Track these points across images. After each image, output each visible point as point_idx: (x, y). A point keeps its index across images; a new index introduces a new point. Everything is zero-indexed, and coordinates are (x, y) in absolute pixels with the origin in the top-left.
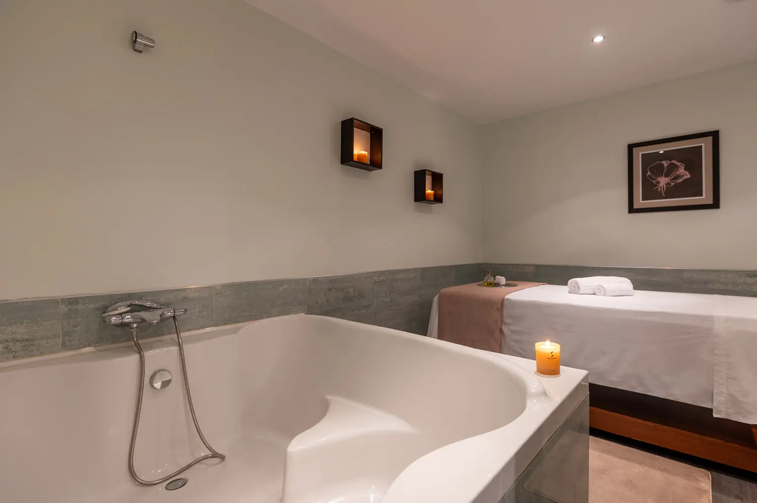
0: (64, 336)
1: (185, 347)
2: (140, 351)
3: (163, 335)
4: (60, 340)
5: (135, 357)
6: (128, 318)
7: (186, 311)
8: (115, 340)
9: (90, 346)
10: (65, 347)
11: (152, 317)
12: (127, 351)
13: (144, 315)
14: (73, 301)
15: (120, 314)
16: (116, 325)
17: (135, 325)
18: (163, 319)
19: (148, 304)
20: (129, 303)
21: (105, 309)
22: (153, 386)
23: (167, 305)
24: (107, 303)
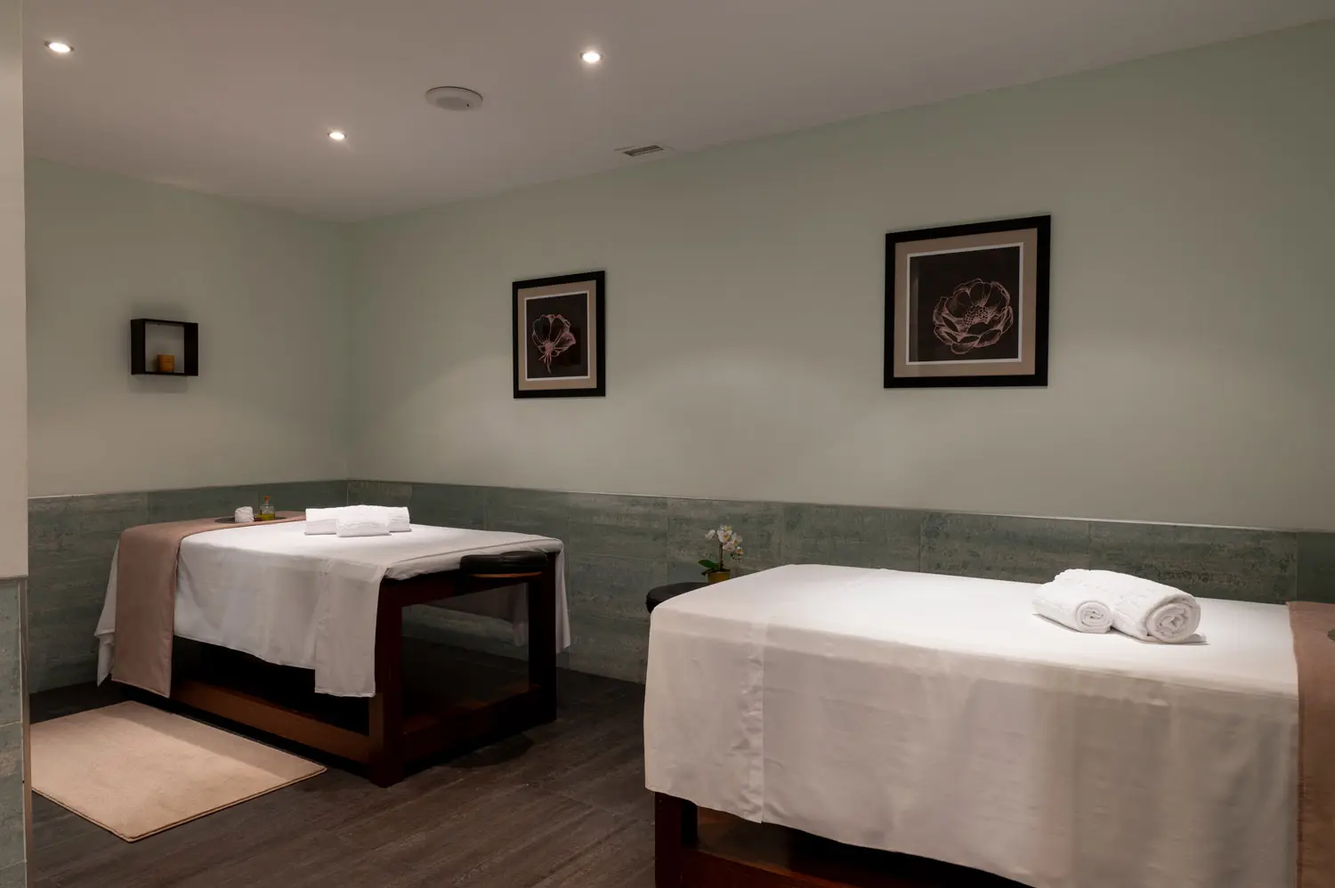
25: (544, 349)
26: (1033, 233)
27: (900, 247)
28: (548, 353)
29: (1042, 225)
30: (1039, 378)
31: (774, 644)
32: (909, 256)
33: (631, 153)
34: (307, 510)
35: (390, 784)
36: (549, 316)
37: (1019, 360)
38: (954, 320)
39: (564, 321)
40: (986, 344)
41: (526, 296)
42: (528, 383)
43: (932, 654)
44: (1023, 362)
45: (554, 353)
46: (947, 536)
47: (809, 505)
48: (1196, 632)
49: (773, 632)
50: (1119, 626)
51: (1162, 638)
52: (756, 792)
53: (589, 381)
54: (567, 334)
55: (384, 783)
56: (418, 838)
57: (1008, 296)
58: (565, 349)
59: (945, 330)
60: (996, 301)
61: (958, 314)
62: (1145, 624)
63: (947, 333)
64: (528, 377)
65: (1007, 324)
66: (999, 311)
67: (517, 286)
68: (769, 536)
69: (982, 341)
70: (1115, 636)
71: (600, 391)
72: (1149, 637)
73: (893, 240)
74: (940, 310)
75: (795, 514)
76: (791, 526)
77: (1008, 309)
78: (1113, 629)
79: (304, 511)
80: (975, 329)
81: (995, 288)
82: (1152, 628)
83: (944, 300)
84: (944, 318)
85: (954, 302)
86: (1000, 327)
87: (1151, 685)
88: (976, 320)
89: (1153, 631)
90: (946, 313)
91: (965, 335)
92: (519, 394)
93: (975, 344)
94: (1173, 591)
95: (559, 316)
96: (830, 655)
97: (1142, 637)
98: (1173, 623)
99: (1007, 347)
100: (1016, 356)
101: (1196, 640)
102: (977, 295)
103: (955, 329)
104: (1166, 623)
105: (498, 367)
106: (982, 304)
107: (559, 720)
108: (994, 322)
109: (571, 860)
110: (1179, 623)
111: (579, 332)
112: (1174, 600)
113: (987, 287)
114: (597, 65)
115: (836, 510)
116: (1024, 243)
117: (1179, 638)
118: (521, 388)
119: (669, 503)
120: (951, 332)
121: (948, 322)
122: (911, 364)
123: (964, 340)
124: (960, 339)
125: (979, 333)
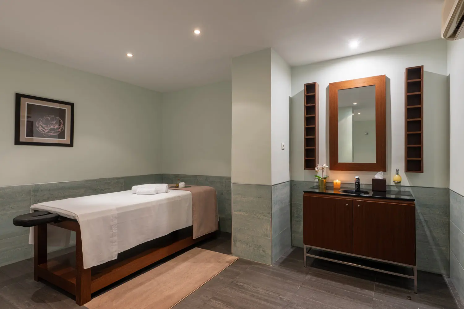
26: (70, 107)
27: (22, 99)
29: (72, 105)
30: (71, 145)
31: (119, 212)
32: (27, 103)
37: (66, 139)
38: (44, 126)
44: (67, 140)
49: (118, 209)
57: (62, 121)
59: (40, 128)
60: (59, 123)
61: (46, 124)
63: (42, 130)
65: (62, 130)
69: (54, 133)
73: (18, 96)
77: (62, 125)
80: (51, 129)
81: (58, 119)
83: (40, 119)
84: (41, 125)
85: (44, 120)
86: (59, 130)
88: (52, 127)
90: (41, 123)
91: (48, 131)
93: (52, 134)
99: (62, 136)
100: (64, 139)
102: (52, 120)
103: (45, 129)
106: (54, 122)
113: (56, 119)
116: (67, 109)
120: (43, 129)
121: (42, 127)
122: (27, 137)
123: (47, 132)
124: (46, 132)
125: (53, 131)
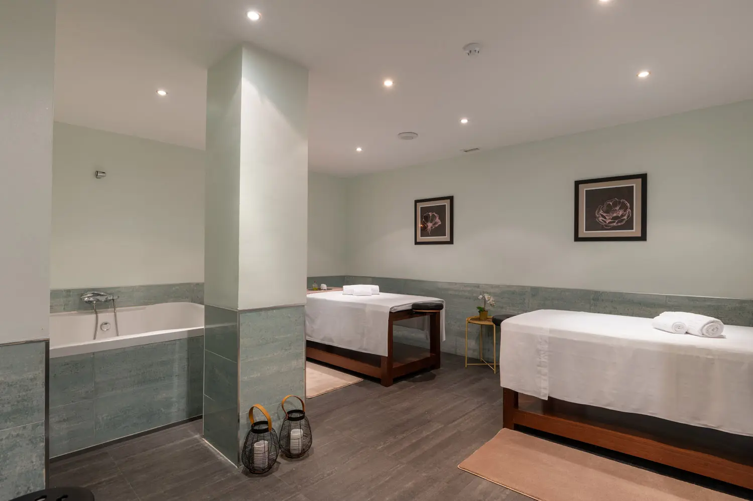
0: (64, 306)
1: (117, 313)
2: (96, 313)
3: (108, 308)
4: (63, 307)
5: (94, 316)
6: (91, 299)
7: (118, 297)
8: (86, 309)
9: (74, 310)
10: (65, 310)
11: (103, 299)
12: (92, 313)
13: (99, 297)
14: (69, 291)
15: (88, 297)
16: (86, 302)
17: (95, 302)
18: (106, 301)
19: (102, 294)
20: (92, 292)
21: (82, 295)
22: (101, 329)
23: (110, 294)
24: (82, 292)
25: (427, 226)
26: (640, 180)
27: (581, 186)
28: (429, 227)
29: (644, 177)
30: (643, 237)
31: (551, 335)
32: (585, 189)
33: (466, 151)
34: (344, 286)
35: (389, 386)
36: (430, 213)
37: (634, 230)
38: (605, 215)
39: (436, 215)
40: (619, 224)
41: (420, 205)
42: (420, 239)
43: (618, 339)
44: (636, 231)
45: (432, 227)
46: (603, 300)
47: (541, 288)
48: (722, 334)
49: (552, 331)
50: (689, 332)
51: (709, 336)
52: (545, 389)
53: (447, 238)
54: (437, 220)
55: (387, 385)
56: (405, 405)
57: (628, 205)
58: (437, 226)
59: (601, 219)
60: (624, 207)
61: (607, 212)
62: (701, 330)
63: (602, 220)
64: (421, 236)
65: (628, 216)
66: (625, 211)
67: (417, 202)
68: (524, 299)
69: (617, 223)
70: (689, 335)
71: (451, 242)
72: (703, 335)
73: (578, 183)
74: (598, 212)
75: (535, 292)
76: (533, 296)
77: (629, 210)
78: (687, 333)
79: (342, 287)
80: (615, 218)
81: (623, 202)
82: (704, 332)
83: (600, 207)
84: (601, 214)
85: (605, 208)
86: (625, 217)
87: (708, 351)
88: (615, 215)
89: (705, 333)
90: (601, 212)
91: (610, 221)
92: (416, 243)
93: (615, 224)
94: (712, 319)
95: (434, 213)
96: (576, 339)
97: (700, 335)
98: (713, 330)
99: (629, 225)
100: (633, 229)
101: (722, 337)
102: (615, 205)
103: (605, 218)
104: (710, 330)
105: (409, 233)
106: (618, 208)
107: (441, 368)
108: (622, 216)
109: (466, 414)
110: (715, 330)
111: (443, 219)
112: (712, 322)
113: (620, 202)
114: (467, 123)
115: (555, 290)
116: (636, 184)
117: (716, 336)
118: (418, 241)
119: (480, 286)
120: (604, 219)
121: (602, 216)
122: (586, 232)
123: (609, 223)
124: (607, 222)
125: (616, 220)
